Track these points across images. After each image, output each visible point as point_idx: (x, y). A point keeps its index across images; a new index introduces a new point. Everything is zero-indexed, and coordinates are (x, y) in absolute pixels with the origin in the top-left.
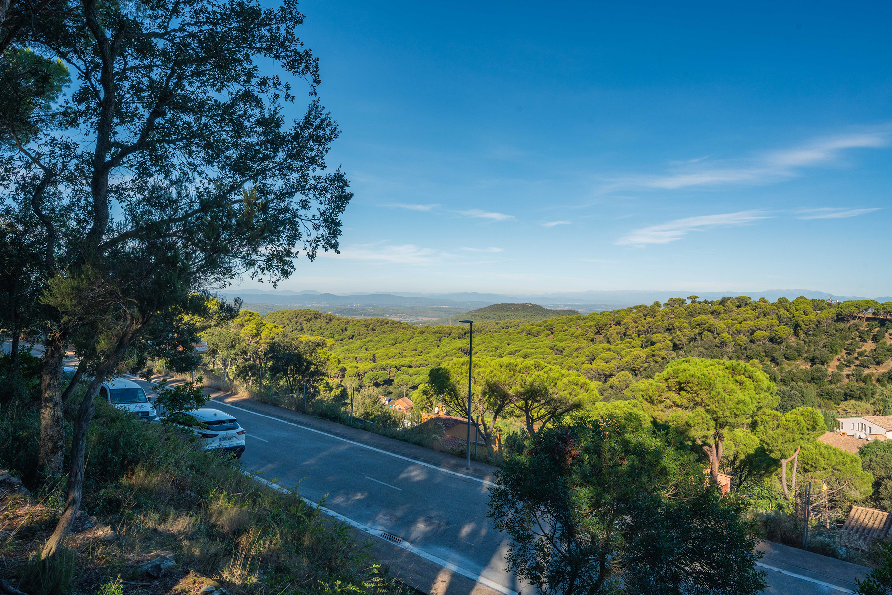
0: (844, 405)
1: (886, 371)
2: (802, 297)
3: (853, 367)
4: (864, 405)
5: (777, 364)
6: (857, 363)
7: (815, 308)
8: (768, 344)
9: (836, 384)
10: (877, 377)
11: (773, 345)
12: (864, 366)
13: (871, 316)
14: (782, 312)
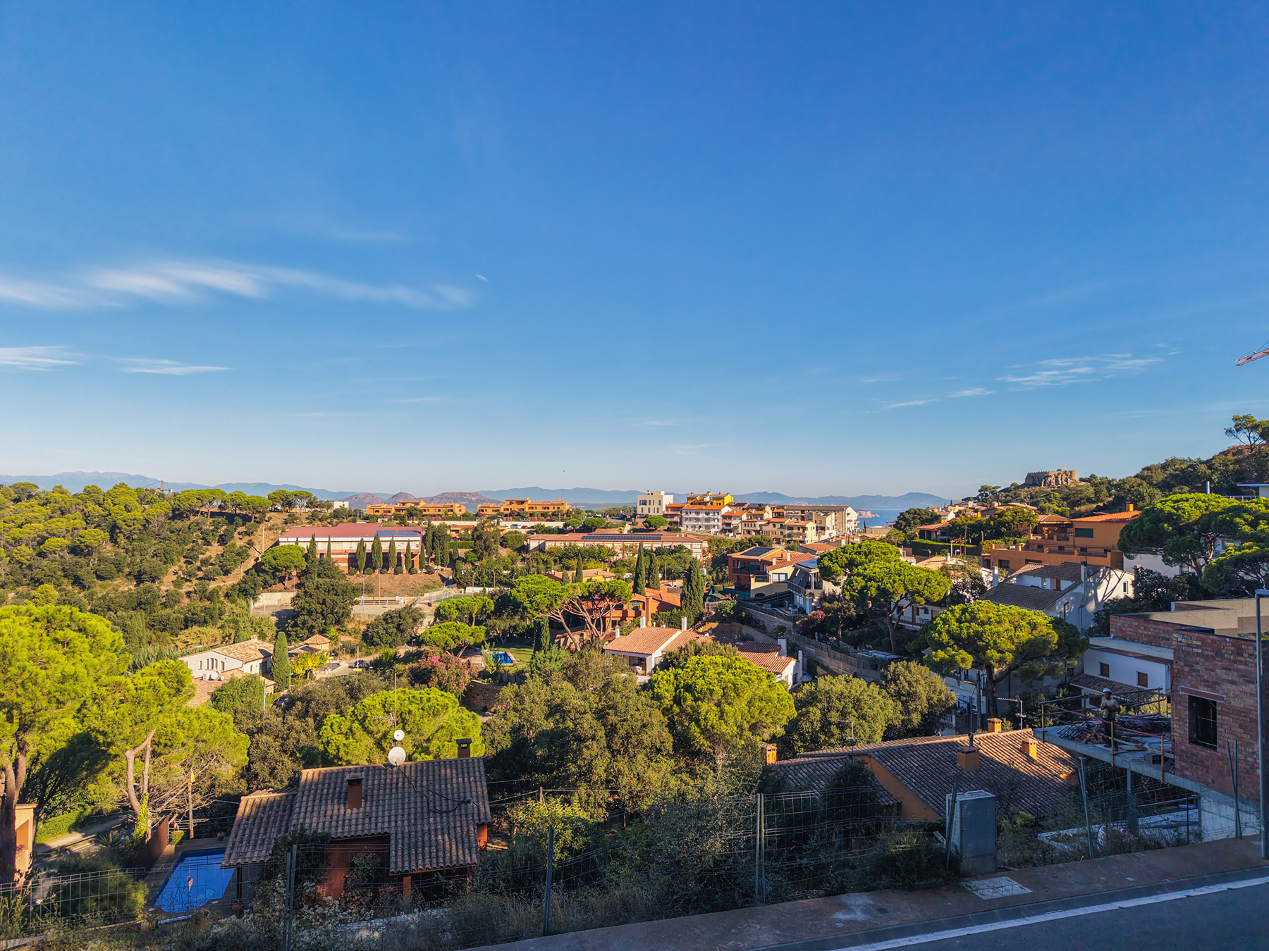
0: (183, 636)
1: (235, 582)
2: (122, 485)
3: (195, 581)
4: (212, 631)
5: (83, 587)
6: (200, 574)
7: (142, 500)
8: (68, 557)
9: (171, 607)
10: (225, 591)
11: (77, 559)
12: (208, 578)
13: (216, 510)
14: (91, 507)
